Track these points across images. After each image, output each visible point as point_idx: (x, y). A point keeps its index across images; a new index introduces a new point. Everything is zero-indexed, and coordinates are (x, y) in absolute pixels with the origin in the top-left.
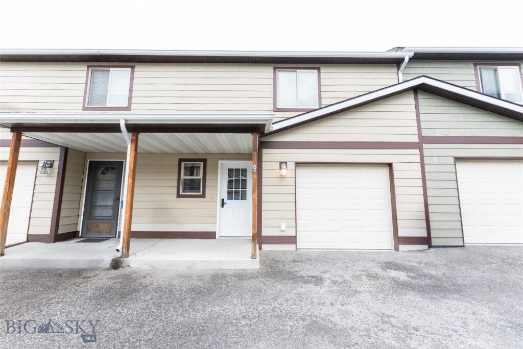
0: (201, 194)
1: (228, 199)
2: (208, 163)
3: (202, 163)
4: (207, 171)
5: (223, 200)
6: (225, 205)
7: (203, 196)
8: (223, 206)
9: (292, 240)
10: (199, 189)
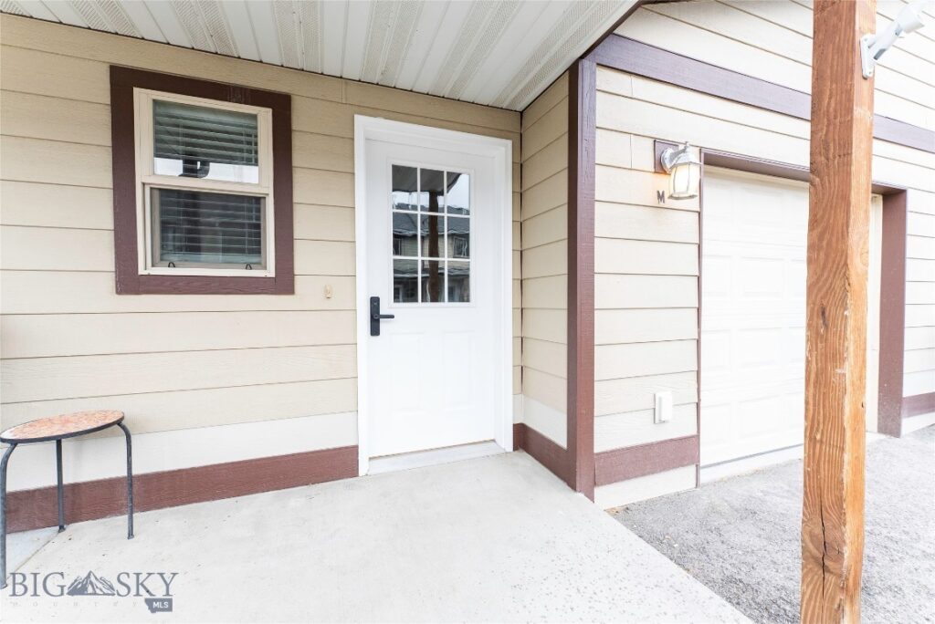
0: (270, 272)
1: (396, 298)
2: (299, 121)
3: (265, 116)
4: (298, 159)
5: (375, 302)
6: (383, 324)
7: (284, 283)
8: (375, 330)
9: (682, 452)
10: (256, 248)
